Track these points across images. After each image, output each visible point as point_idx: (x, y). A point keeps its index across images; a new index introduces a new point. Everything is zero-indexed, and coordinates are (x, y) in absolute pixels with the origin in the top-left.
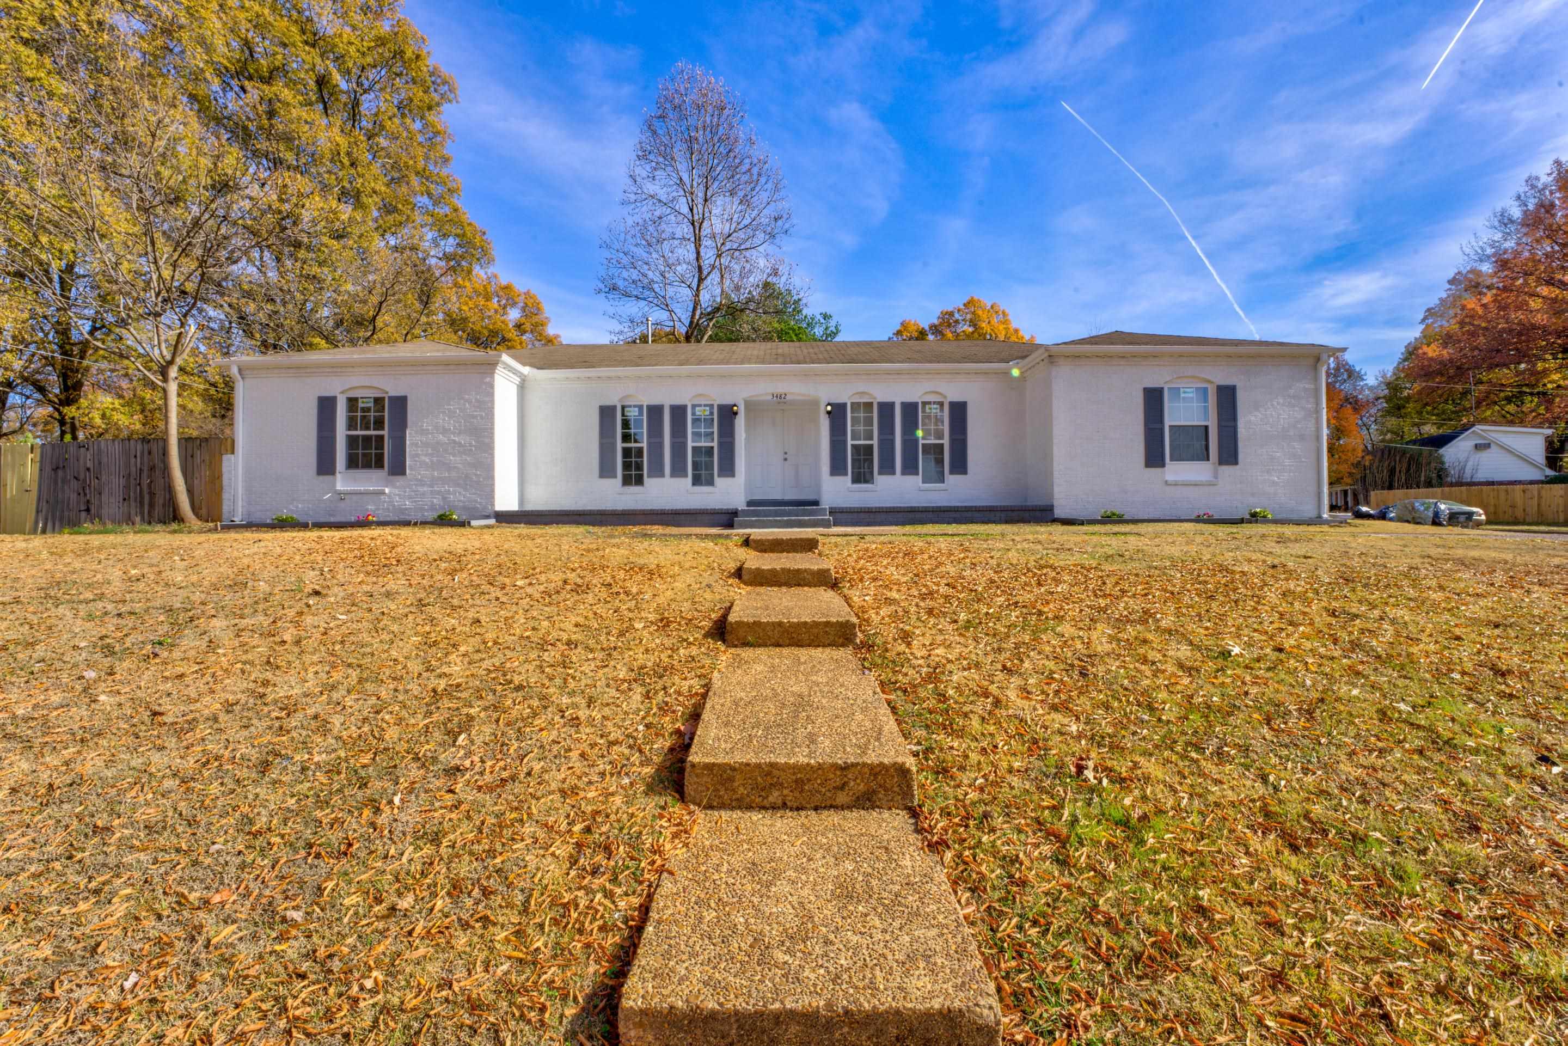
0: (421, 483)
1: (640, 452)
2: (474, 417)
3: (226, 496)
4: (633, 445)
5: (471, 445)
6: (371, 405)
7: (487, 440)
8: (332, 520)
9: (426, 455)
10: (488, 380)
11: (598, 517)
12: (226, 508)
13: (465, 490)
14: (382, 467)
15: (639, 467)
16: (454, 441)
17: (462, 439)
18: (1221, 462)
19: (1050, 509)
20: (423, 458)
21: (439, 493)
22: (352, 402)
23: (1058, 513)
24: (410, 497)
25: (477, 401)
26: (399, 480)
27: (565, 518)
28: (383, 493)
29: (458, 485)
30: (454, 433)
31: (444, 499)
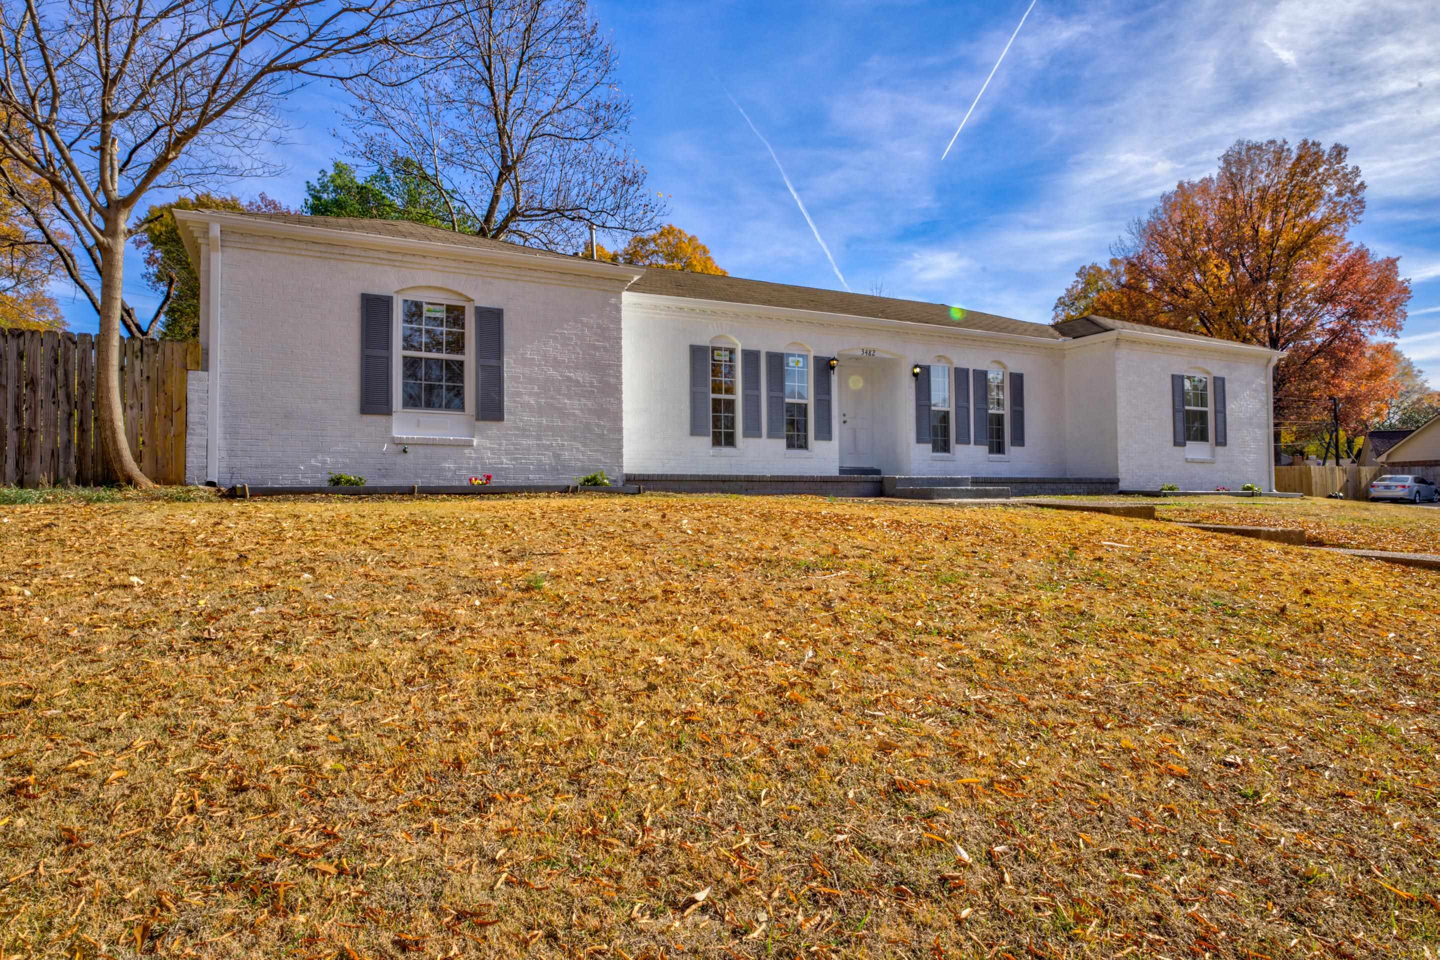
0: (524, 432)
1: (730, 405)
2: (596, 348)
3: (193, 441)
4: (723, 396)
5: (592, 386)
6: (442, 315)
7: (613, 381)
8: (386, 483)
9: (530, 394)
10: (613, 301)
11: (745, 484)
12: (193, 459)
13: (584, 445)
14: (461, 408)
15: (731, 423)
16: (569, 379)
17: (578, 376)
18: (1217, 444)
19: (1115, 482)
20: (526, 398)
21: (548, 448)
22: (414, 311)
23: (1123, 486)
24: (508, 452)
25: (599, 326)
26: (493, 428)
27: (707, 485)
28: (469, 445)
29: (575, 438)
30: (567, 367)
31: (557, 456)
